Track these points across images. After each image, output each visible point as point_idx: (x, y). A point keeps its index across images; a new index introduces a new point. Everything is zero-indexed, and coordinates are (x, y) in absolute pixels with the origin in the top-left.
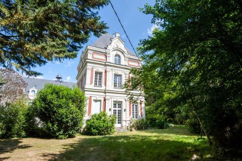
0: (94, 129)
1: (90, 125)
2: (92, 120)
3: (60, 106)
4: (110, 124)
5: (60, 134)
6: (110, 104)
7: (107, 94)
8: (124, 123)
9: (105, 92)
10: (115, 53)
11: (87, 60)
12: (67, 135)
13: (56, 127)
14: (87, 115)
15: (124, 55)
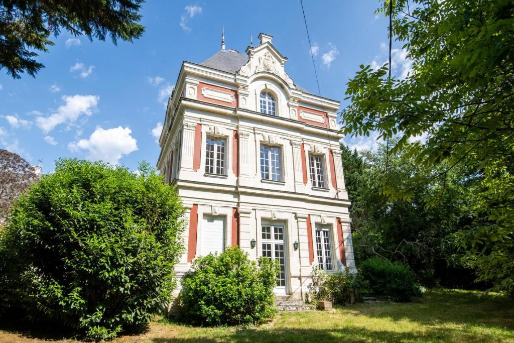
0: (208, 303)
1: (196, 292)
2: (202, 276)
3: (92, 227)
4: (259, 288)
5: (92, 324)
6: (250, 229)
7: (243, 198)
8: (295, 284)
9: (237, 194)
10: (261, 85)
11: (183, 102)
12: (116, 324)
13: (76, 299)
14: (184, 258)
15: (286, 93)
